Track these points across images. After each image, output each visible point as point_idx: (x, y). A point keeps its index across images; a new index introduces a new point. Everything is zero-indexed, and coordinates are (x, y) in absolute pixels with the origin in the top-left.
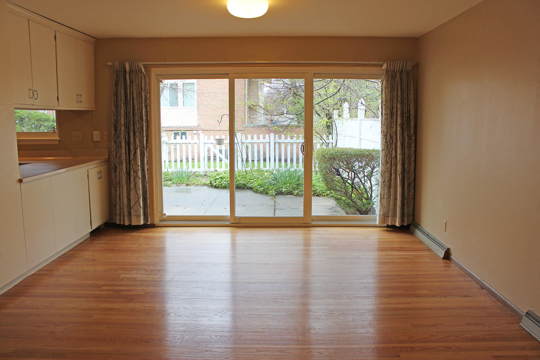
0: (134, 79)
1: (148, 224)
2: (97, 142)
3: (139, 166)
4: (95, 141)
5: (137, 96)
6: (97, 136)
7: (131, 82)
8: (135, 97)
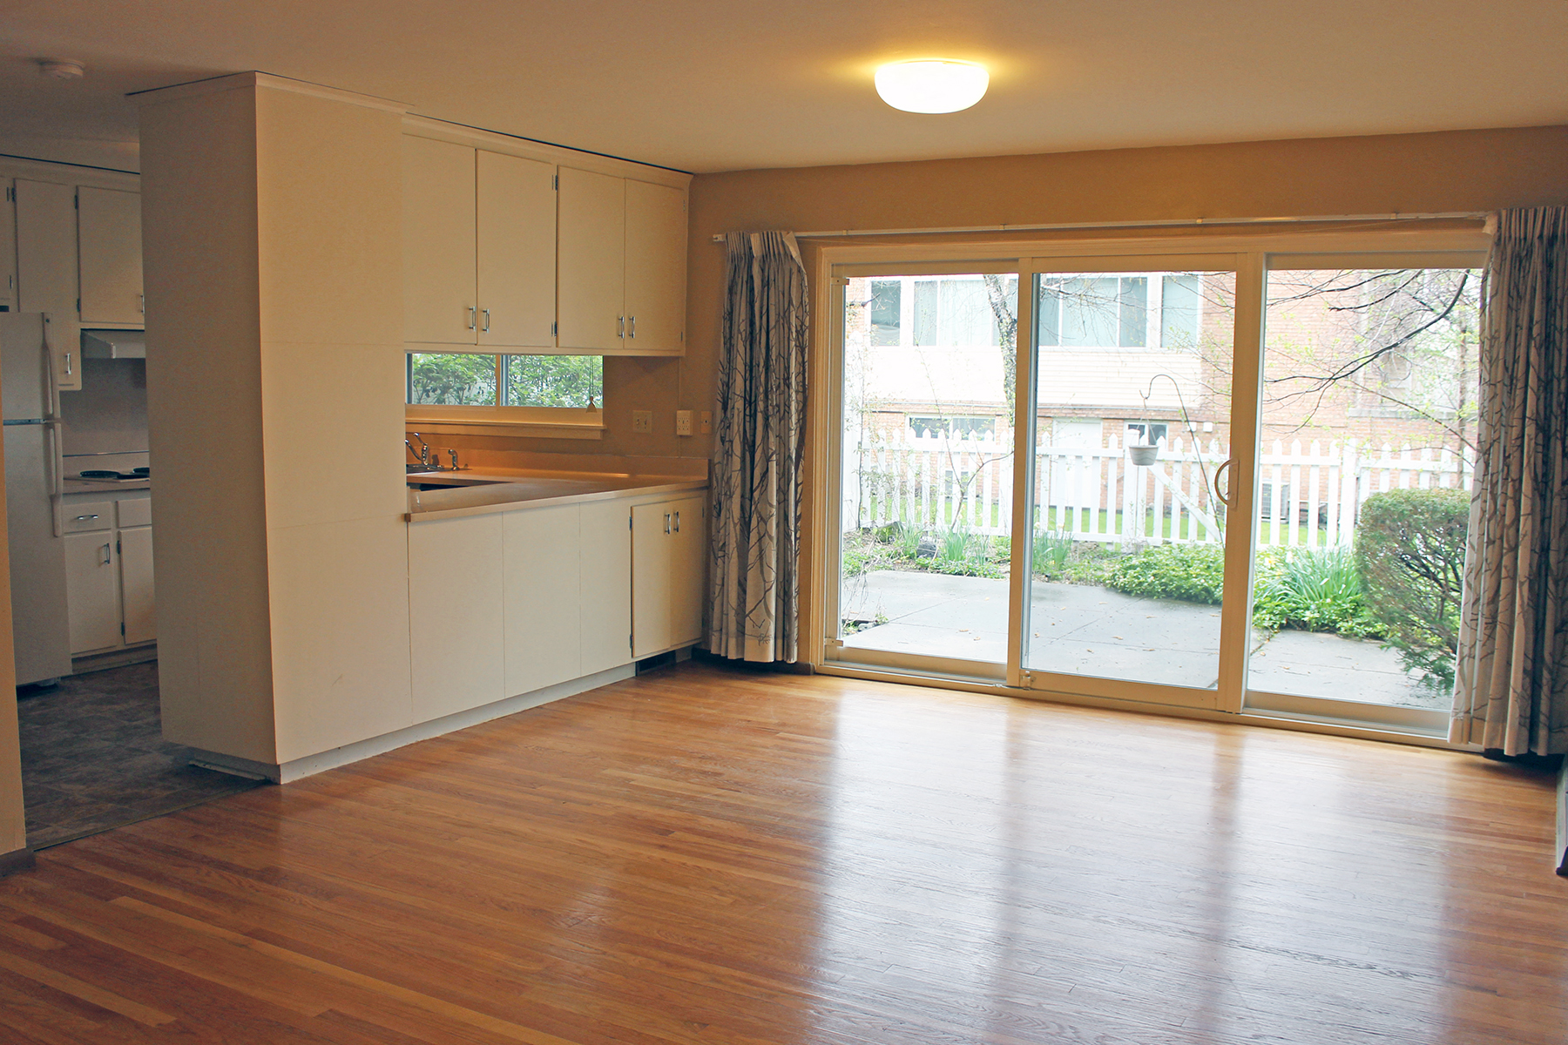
0: (772, 277)
1: (788, 662)
2: (687, 437)
3: (771, 505)
4: (681, 436)
5: (777, 321)
6: (684, 422)
7: (766, 284)
8: (772, 323)
